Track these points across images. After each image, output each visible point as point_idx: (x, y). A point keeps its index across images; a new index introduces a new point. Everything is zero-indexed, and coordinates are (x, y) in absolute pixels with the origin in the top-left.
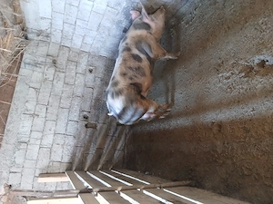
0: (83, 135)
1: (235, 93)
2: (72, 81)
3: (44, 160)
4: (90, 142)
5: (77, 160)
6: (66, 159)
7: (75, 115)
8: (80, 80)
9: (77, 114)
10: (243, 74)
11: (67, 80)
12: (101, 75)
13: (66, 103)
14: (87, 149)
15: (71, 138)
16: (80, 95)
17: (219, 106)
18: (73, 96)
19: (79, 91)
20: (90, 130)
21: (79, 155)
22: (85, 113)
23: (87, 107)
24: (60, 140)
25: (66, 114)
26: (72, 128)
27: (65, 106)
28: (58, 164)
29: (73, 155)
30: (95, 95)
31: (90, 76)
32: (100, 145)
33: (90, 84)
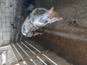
0: (13, 31)
1: (65, 29)
2: (4, 11)
3: (1, 41)
4: (16, 33)
5: (12, 39)
6: (9, 39)
7: (8, 24)
8: (7, 10)
9: (9, 24)
10: (68, 24)
11: (2, 11)
12: (15, 7)
13: (4, 20)
14: (15, 35)
15: (9, 33)
16: (9, 16)
17: (59, 31)
18: (6, 17)
19: (8, 15)
20: (15, 29)
21: (13, 38)
22: (12, 23)
23: (12, 21)
24: (5, 34)
25: (5, 24)
26: (8, 29)
27: (3, 22)
28: (6, 42)
29: (11, 38)
30: (14, 16)
31: (11, 8)
32: (19, 33)
33: (12, 12)
